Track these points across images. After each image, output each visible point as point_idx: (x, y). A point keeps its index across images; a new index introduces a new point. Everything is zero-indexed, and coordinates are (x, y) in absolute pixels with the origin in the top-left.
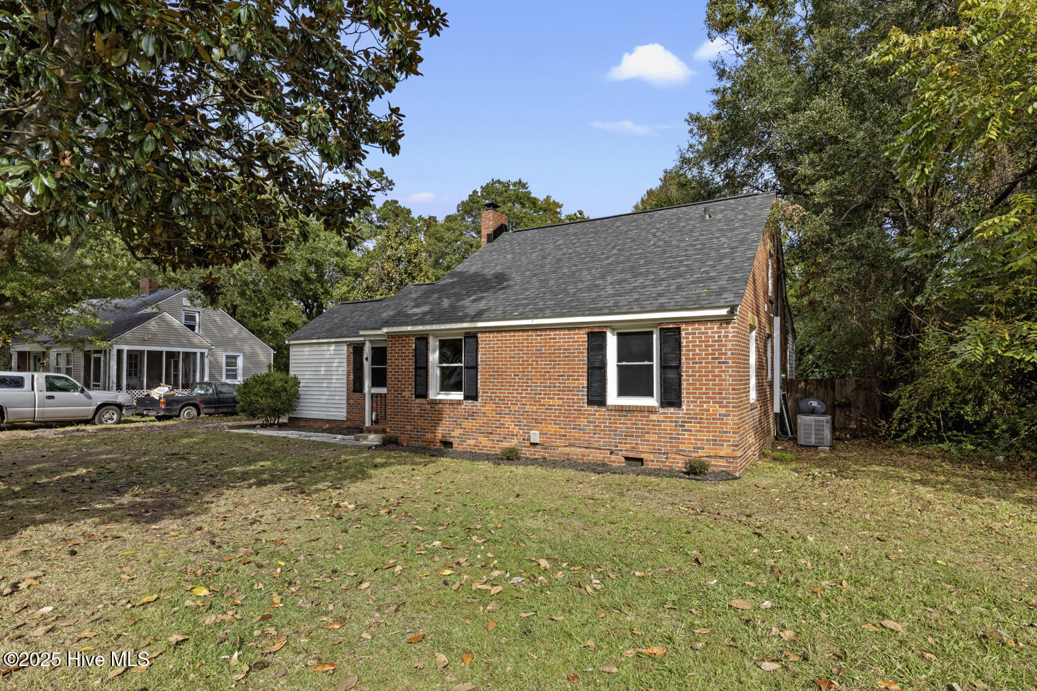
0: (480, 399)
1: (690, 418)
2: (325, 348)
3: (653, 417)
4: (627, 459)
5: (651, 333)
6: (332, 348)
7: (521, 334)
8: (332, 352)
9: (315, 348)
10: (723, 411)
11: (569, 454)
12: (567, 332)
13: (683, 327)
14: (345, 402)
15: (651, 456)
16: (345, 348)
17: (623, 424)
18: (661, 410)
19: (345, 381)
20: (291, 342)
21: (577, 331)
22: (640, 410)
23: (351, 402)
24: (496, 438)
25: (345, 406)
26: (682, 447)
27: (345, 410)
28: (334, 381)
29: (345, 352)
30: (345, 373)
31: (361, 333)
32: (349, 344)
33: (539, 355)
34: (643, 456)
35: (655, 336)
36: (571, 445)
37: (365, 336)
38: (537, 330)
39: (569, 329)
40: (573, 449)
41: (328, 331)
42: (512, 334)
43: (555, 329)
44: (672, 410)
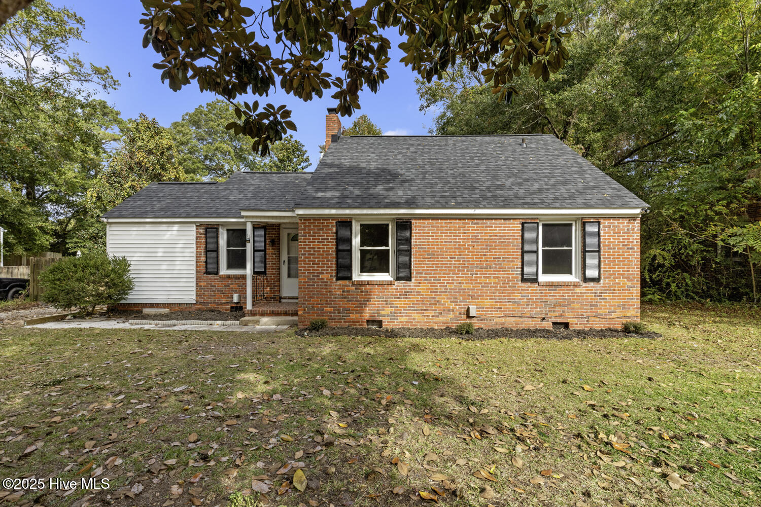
0: (413, 280)
1: (606, 289)
2: (164, 227)
3: (577, 290)
4: (554, 323)
5: (571, 225)
6: (176, 228)
7: (457, 221)
8: (175, 233)
9: (148, 227)
10: (629, 284)
11: (504, 324)
12: (502, 221)
13: (602, 221)
14: (194, 284)
15: (576, 321)
16: (194, 228)
17: (552, 297)
18: (584, 285)
19: (194, 263)
20: (110, 220)
21: (512, 221)
22: (567, 285)
23: (202, 284)
24: (431, 313)
25: (194, 289)
26: (599, 312)
27: (194, 293)
28: (177, 263)
29: (194, 233)
30: (194, 254)
31: (243, 213)
32: (199, 226)
33: (476, 240)
34: (569, 320)
35: (574, 228)
36: (506, 316)
37: (247, 217)
38: (474, 219)
39: (505, 219)
40: (508, 319)
41: (161, 210)
42: (448, 221)
43: (492, 219)
44: (592, 284)
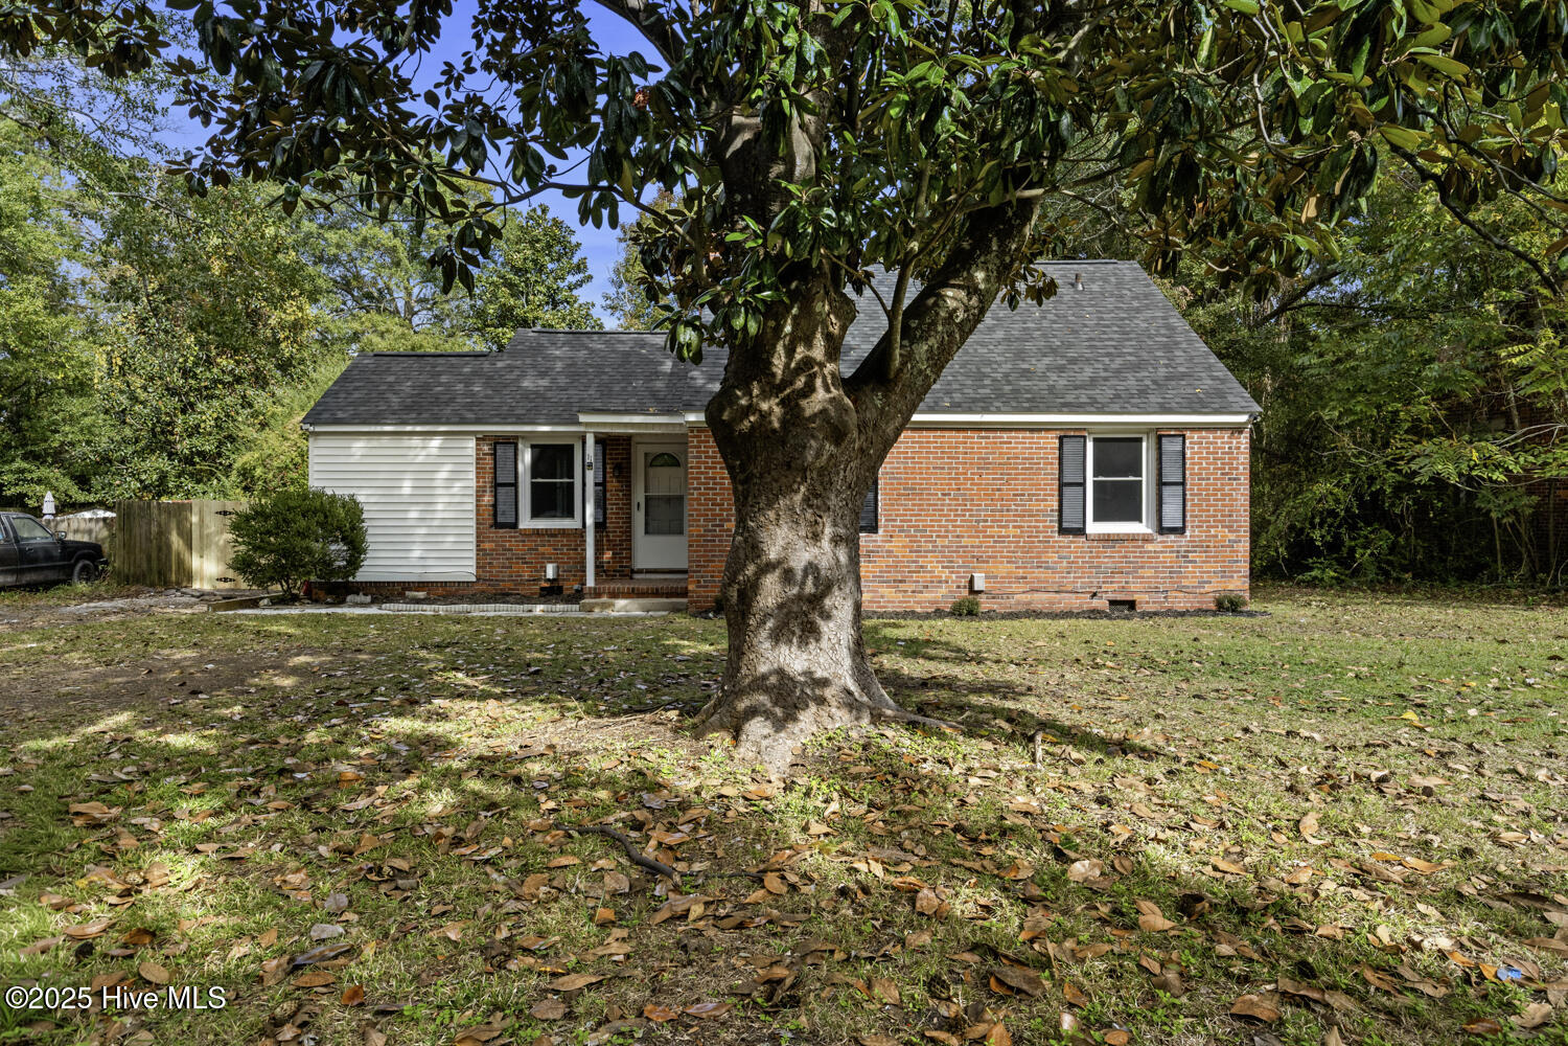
0: (881, 531)
1: (1197, 546)
2: (416, 442)
3: (1149, 547)
4: (1113, 603)
5: (1140, 440)
6: (436, 442)
7: (954, 434)
8: (435, 452)
9: (385, 441)
10: (1232, 537)
11: (1029, 603)
12: (1028, 434)
13: (1188, 434)
14: (473, 547)
15: (1146, 597)
16: (472, 444)
17: (1109, 558)
18: (1160, 538)
19: (472, 507)
20: (318, 429)
21: (1043, 434)
22: (1132, 538)
23: (487, 546)
24: (909, 587)
25: (473, 554)
26: (1185, 582)
27: (473, 562)
28: (440, 507)
29: (473, 452)
30: (473, 492)
31: (583, 418)
32: (482, 439)
33: (984, 464)
34: (1136, 597)
35: (1144, 444)
36: (1033, 590)
37: (587, 424)
38: (981, 430)
39: (1032, 430)
40: (1037, 596)
41: (408, 409)
42: (939, 433)
43: (1011, 430)
44: (1172, 537)
